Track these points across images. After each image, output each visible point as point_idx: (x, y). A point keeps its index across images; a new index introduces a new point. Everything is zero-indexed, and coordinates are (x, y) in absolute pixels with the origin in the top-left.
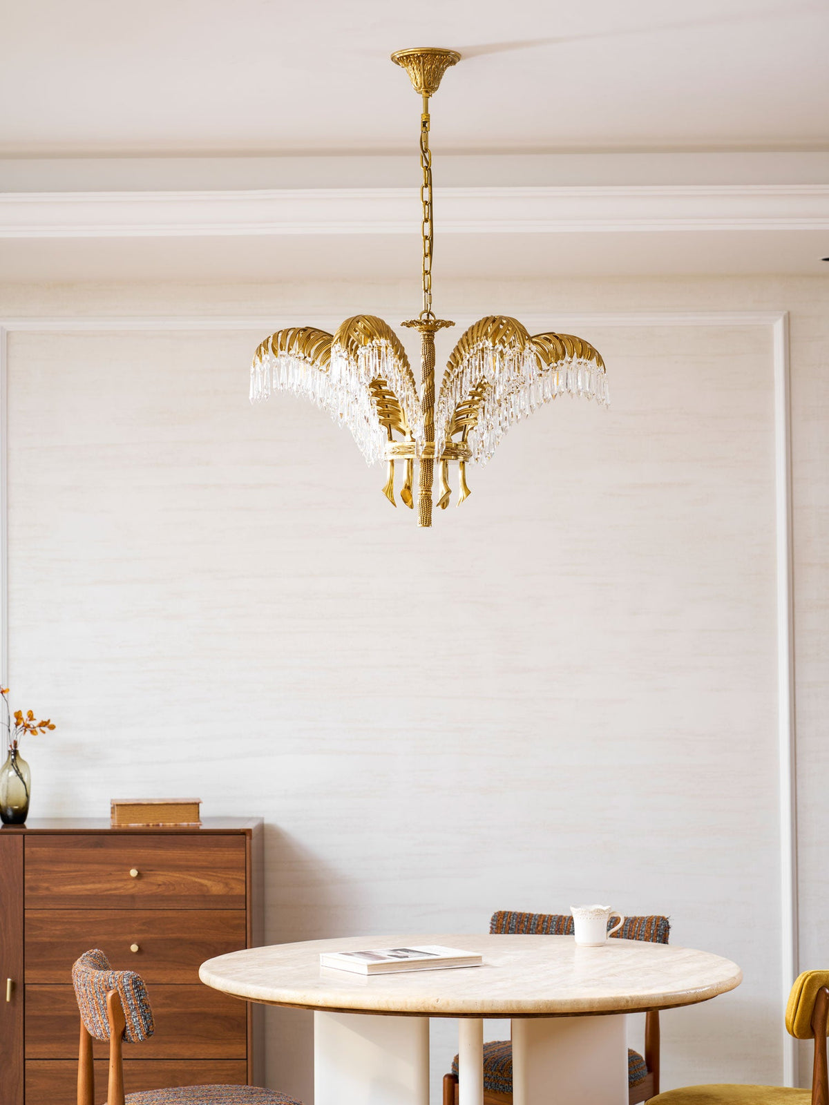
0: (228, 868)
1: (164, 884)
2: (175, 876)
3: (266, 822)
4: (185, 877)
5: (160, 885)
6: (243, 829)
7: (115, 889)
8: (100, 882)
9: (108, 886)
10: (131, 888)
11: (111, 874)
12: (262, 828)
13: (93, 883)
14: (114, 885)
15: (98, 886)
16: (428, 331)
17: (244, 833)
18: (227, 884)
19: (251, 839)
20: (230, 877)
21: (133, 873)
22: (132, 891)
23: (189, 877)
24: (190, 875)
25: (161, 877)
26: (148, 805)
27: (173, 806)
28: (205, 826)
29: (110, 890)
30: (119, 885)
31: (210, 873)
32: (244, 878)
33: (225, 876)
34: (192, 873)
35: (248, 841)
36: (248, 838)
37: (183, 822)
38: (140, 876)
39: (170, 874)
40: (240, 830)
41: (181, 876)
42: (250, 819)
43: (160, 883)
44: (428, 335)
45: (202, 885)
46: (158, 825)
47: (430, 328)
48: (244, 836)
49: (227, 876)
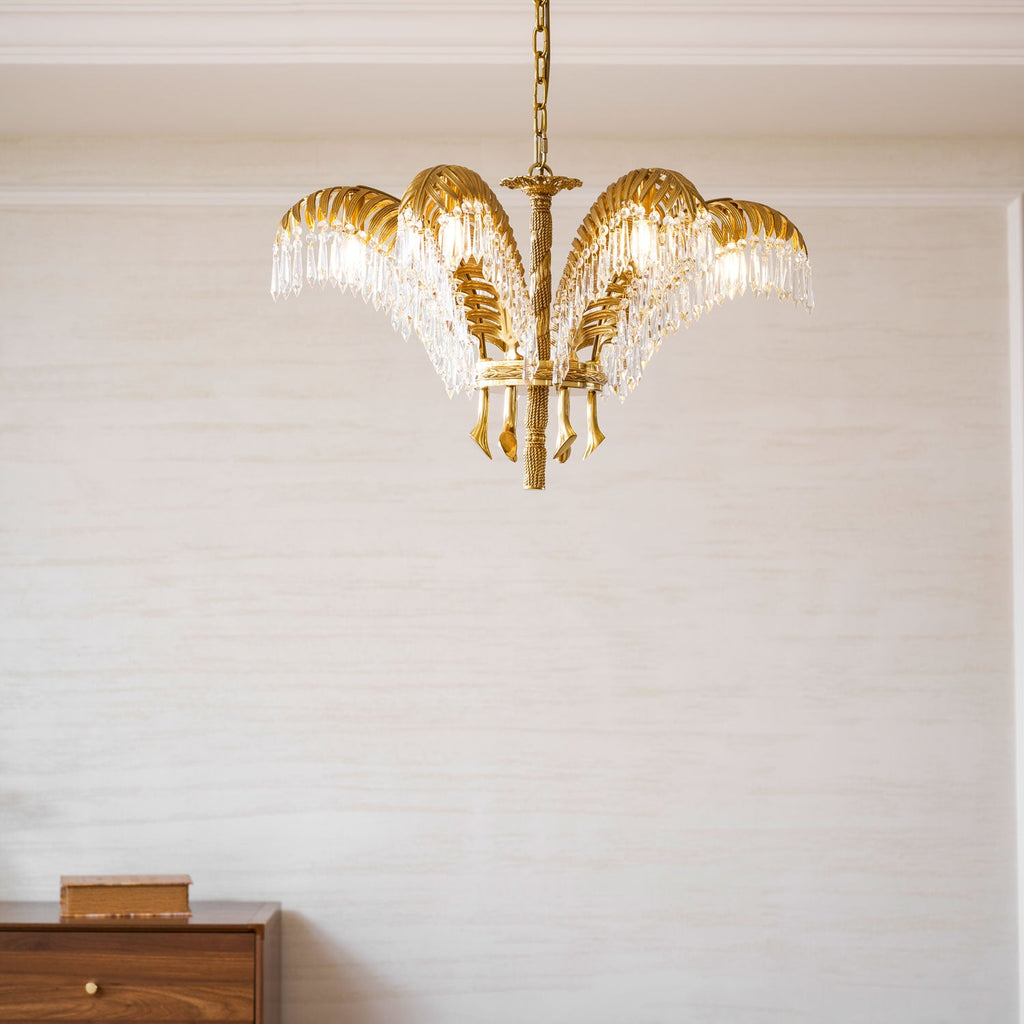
0: (228, 981)
1: (136, 1004)
2: (154, 993)
3: (285, 907)
4: (166, 994)
5: (129, 1006)
6: (252, 925)
7: (64, 1011)
8: (41, 1001)
9: (52, 1006)
10: (87, 1010)
11: (57, 989)
12: (279, 918)
13: (33, 1002)
14: (63, 1006)
15: (39, 1007)
16: (541, 194)
17: (253, 930)
18: (226, 1005)
19: (262, 938)
20: (232, 994)
21: (91, 988)
22: (88, 1015)
23: (172, 995)
24: (173, 991)
25: (131, 994)
26: (114, 886)
27: (151, 889)
28: (197, 919)
29: (57, 1012)
30: (70, 1005)
31: (202, 988)
32: (252, 997)
33: (224, 993)
34: (176, 988)
35: (258, 942)
36: (258, 937)
37: (165, 911)
38: (100, 992)
39: (144, 989)
40: (247, 925)
41: (161, 992)
42: (262, 905)
43: (129, 1002)
44: (542, 201)
45: (191, 1006)
46: (128, 917)
47: (546, 189)
48: (252, 935)
49: (228, 993)
